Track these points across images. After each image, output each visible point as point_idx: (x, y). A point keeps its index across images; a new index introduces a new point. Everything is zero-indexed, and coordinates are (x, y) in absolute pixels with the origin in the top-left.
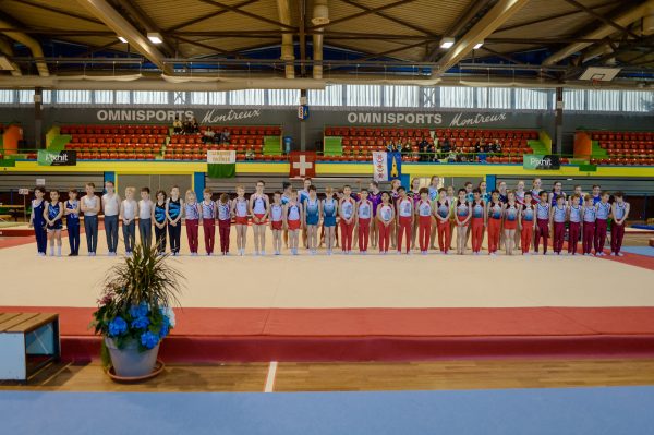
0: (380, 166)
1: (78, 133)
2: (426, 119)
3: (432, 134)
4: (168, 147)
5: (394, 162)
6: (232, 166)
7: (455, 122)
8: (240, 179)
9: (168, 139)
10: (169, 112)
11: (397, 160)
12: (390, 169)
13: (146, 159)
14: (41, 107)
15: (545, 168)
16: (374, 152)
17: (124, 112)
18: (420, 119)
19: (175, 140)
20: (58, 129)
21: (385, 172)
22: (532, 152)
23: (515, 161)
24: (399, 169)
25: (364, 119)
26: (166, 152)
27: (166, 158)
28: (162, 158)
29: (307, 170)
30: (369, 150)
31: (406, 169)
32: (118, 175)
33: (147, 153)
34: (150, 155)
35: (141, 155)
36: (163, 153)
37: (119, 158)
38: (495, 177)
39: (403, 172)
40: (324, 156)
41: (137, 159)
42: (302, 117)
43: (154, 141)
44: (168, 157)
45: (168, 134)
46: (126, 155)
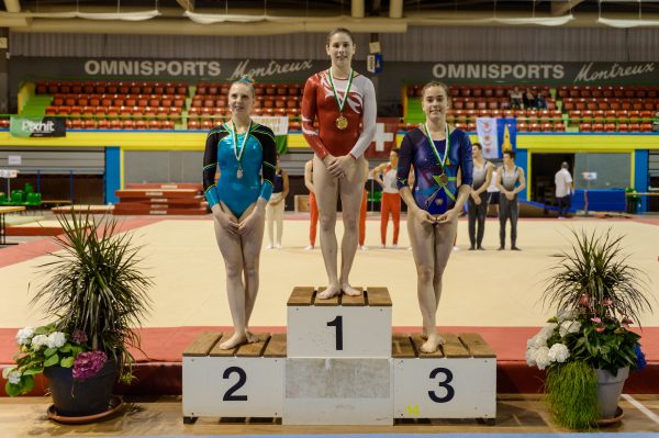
0: (487, 138)
1: (60, 91)
3: (553, 92)
4: (190, 113)
5: (507, 132)
6: (283, 139)
8: (294, 156)
9: (189, 101)
10: (186, 63)
11: (509, 129)
12: (501, 142)
13: (162, 128)
14: (8, 55)
16: (477, 119)
17: (122, 64)
18: (533, 71)
19: (198, 103)
20: (33, 87)
21: (494, 145)
24: (513, 142)
25: (456, 73)
26: (188, 120)
27: (189, 127)
28: (184, 126)
29: (386, 143)
30: (468, 116)
31: (523, 141)
32: (125, 151)
33: (162, 120)
34: (167, 123)
35: (154, 123)
36: (184, 120)
37: (124, 128)
38: (648, 152)
39: (519, 146)
40: (408, 124)
41: (149, 128)
42: (373, 71)
43: (169, 103)
44: (193, 126)
45: (187, 94)
46: (134, 123)
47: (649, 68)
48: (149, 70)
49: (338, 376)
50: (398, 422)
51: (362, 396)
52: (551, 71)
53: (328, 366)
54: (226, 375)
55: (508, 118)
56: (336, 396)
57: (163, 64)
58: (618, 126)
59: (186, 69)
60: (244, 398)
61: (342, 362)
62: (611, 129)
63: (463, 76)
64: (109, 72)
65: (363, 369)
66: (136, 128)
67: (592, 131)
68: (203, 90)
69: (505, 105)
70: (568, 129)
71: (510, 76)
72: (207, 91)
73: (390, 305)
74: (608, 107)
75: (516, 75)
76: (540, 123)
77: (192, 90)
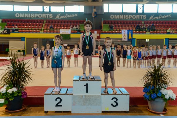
0: (125, 35)
1: (8, 22)
2: (140, 17)
3: (143, 22)
6: (69, 35)
7: (151, 18)
8: (72, 40)
9: (44, 25)
10: (43, 14)
11: (131, 33)
12: (128, 36)
13: (36, 32)
16: (122, 30)
17: (26, 14)
18: (138, 17)
19: (47, 25)
20: (1, 20)
21: (126, 37)
23: (175, 33)
24: (132, 36)
25: (117, 17)
26: (44, 30)
28: (43, 32)
30: (120, 29)
32: (26, 38)
33: (36, 30)
34: (38, 31)
35: (34, 31)
36: (43, 30)
37: (26, 32)
38: (169, 39)
39: (134, 37)
40: (103, 31)
41: (33, 32)
42: (94, 17)
43: (38, 25)
44: (45, 32)
45: (44, 23)
46: (29, 31)
48: (33, 16)
49: (87, 100)
50: (103, 112)
51: (93, 105)
52: (143, 17)
53: (84, 97)
54: (56, 100)
55: (130, 30)
56: (86, 105)
57: (37, 14)
58: (161, 32)
59: (43, 16)
60: (61, 106)
61: (88, 96)
62: (158, 33)
63: (118, 18)
64: (22, 17)
65: (93, 98)
66: (29, 32)
67: (153, 33)
68: (48, 22)
69: (130, 26)
70: (147, 33)
71: (131, 18)
72: (49, 22)
73: (101, 80)
74: (158, 26)
75: (133, 18)
76: (139, 31)
77: (45, 22)
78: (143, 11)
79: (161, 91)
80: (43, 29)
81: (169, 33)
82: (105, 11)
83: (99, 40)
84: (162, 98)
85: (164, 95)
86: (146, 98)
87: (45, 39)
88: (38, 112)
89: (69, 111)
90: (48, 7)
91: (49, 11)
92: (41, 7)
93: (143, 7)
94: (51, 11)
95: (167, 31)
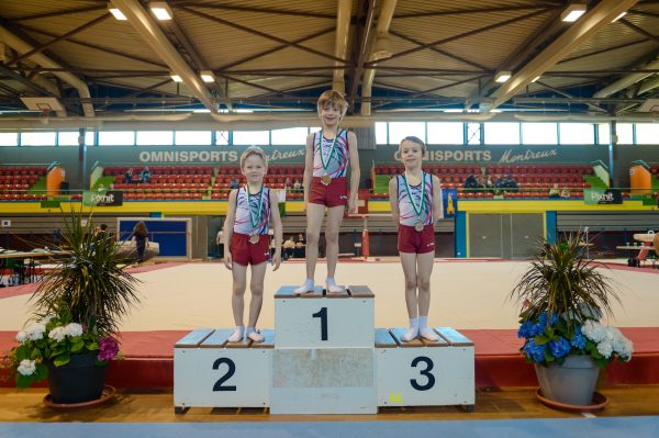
2: (475, 156)
3: (483, 170)
4: (214, 187)
5: (450, 198)
6: (283, 205)
7: (504, 158)
8: (290, 219)
9: (213, 179)
10: (212, 153)
11: (452, 196)
12: (445, 206)
13: (192, 199)
14: (85, 149)
15: (608, 203)
17: (166, 153)
18: (468, 155)
19: (221, 180)
20: (102, 170)
22: (589, 187)
23: (574, 197)
24: (455, 205)
26: (213, 192)
27: (213, 197)
28: (209, 198)
29: (360, 208)
31: (463, 205)
32: (165, 216)
33: (193, 193)
34: (197, 195)
35: (187, 195)
36: (210, 193)
37: (165, 199)
38: (556, 213)
39: (460, 209)
40: (376, 194)
41: (183, 199)
43: (199, 180)
44: (215, 197)
45: (213, 174)
46: (172, 195)
47: (554, 152)
48: (185, 158)
49: (324, 367)
50: (383, 410)
51: (346, 385)
52: (481, 156)
53: (313, 356)
54: (216, 366)
55: (450, 189)
56: (322, 386)
57: (196, 153)
58: (533, 194)
59: (213, 156)
60: (234, 388)
61: (328, 352)
64: (157, 160)
65: (347, 359)
66: (174, 199)
67: (513, 198)
68: (224, 171)
69: (448, 179)
70: (496, 197)
71: (452, 159)
72: (228, 172)
73: (373, 296)
74: (525, 180)
75: (455, 157)
76: (475, 192)
77: (216, 171)
78: (482, 139)
79: (583, 329)
80: (210, 189)
81: (556, 197)
82: (380, 139)
83: (364, 216)
84: (588, 353)
85: (596, 345)
86: (531, 355)
87: (214, 216)
88: (153, 410)
89: (263, 408)
90: (226, 134)
91: (227, 143)
92: (209, 134)
93: (482, 129)
94: (235, 143)
95: (549, 191)
